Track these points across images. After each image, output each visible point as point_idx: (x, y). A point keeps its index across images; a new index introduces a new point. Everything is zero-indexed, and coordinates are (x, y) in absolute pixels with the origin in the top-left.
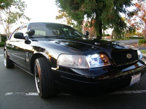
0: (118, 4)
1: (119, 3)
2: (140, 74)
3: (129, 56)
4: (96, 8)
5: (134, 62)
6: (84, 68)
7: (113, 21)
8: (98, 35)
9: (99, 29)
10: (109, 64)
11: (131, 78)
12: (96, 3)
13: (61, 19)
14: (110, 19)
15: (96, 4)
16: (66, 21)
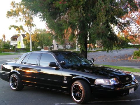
0: (110, 17)
1: (110, 15)
2: (134, 88)
3: (127, 79)
4: (84, 19)
5: (130, 82)
6: (108, 84)
7: (104, 36)
8: (82, 50)
9: (84, 42)
10: (119, 83)
11: (129, 90)
12: (85, 13)
13: (16, 16)
14: (101, 33)
15: (84, 15)
16: (24, 20)
